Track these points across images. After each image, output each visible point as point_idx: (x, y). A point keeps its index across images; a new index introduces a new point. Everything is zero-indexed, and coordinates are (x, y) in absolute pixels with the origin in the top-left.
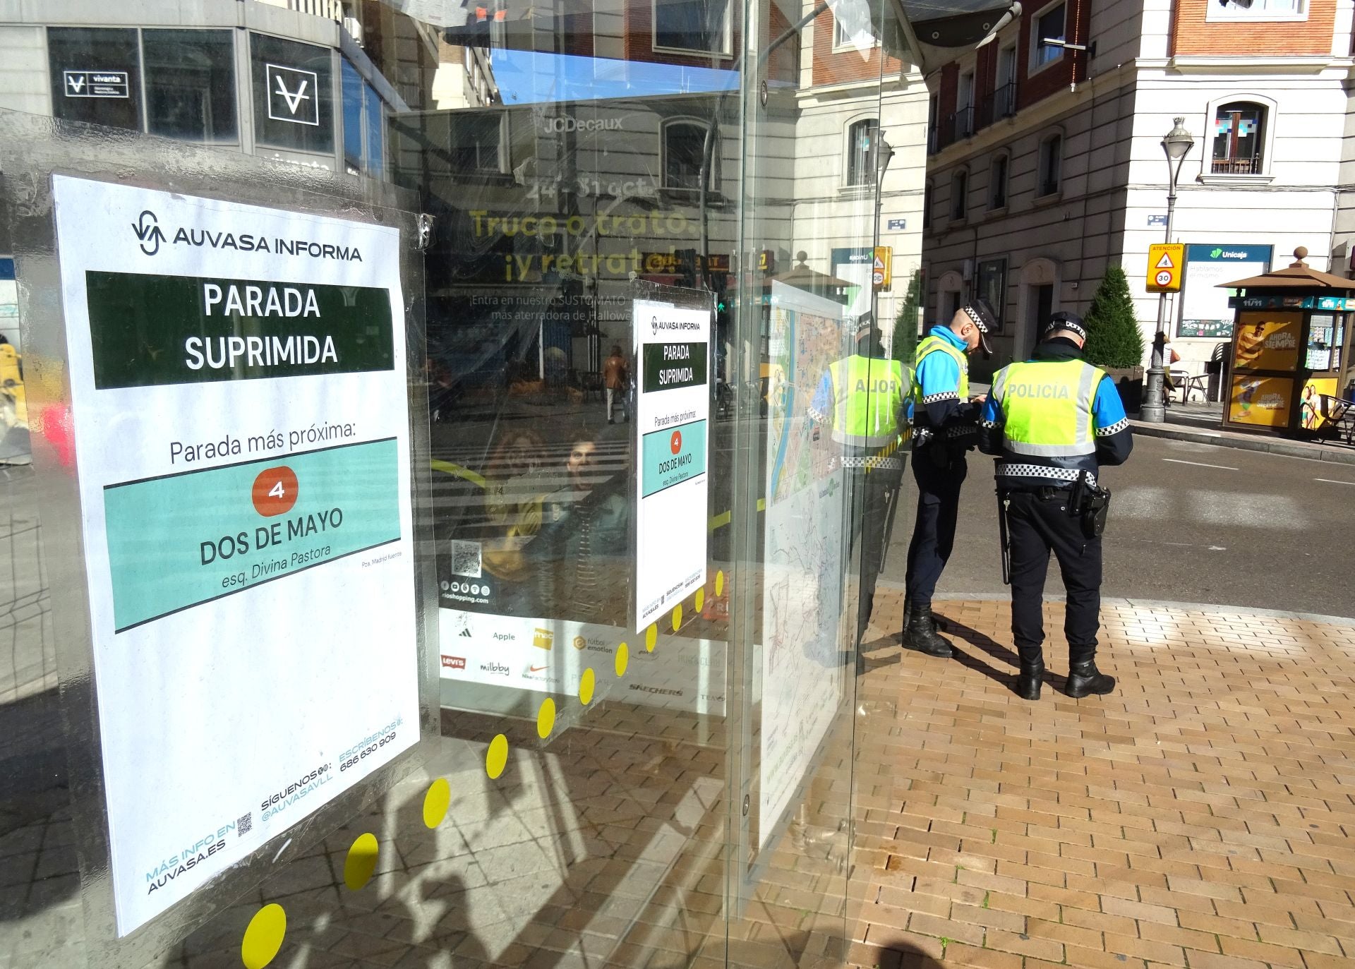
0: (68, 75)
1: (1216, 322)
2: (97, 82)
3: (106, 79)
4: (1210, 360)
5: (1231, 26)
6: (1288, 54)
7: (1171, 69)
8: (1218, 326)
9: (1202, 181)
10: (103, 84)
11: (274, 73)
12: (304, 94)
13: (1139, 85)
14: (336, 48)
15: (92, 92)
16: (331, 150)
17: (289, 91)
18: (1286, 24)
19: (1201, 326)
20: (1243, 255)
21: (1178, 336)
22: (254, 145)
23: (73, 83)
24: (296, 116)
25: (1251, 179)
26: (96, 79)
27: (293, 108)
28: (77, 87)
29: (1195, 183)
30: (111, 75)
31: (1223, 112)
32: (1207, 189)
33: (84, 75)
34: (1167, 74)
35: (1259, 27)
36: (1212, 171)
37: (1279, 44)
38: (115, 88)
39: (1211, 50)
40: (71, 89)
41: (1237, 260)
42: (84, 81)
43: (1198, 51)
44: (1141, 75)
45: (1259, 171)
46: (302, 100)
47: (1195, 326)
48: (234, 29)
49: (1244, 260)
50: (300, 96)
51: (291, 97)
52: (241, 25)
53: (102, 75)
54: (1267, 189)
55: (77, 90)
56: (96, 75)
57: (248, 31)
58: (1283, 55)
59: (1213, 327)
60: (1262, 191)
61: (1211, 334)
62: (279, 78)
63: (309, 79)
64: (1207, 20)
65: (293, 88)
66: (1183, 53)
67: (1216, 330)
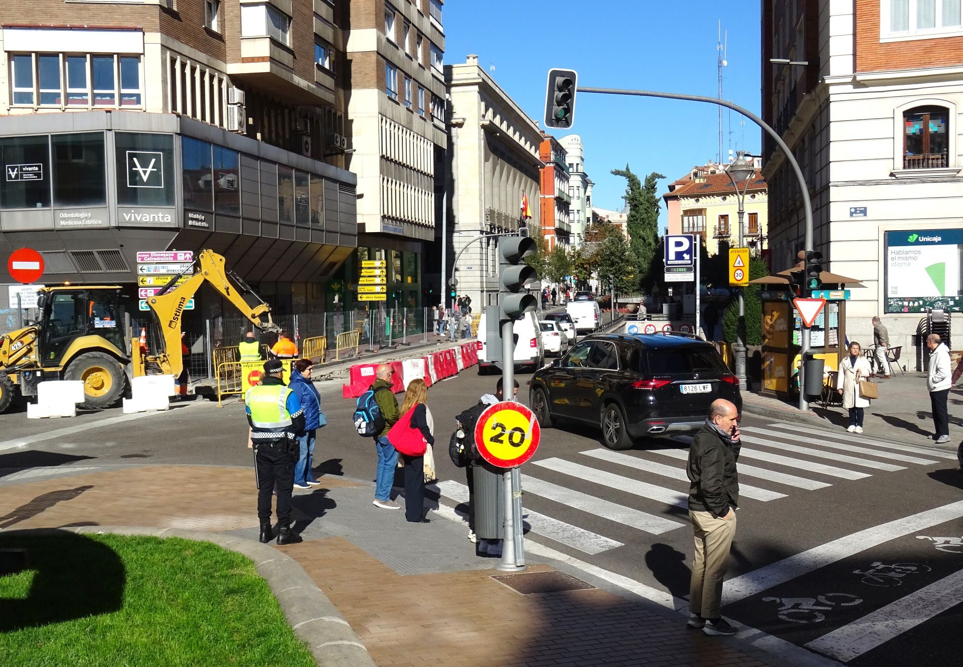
0: (8, 167)
1: (919, 299)
2: (25, 171)
3: (30, 169)
4: (915, 334)
5: (903, 45)
6: (956, 64)
7: (857, 84)
8: (921, 302)
9: (894, 176)
10: (28, 172)
11: (132, 156)
12: (153, 168)
13: (832, 98)
14: (176, 133)
15: (22, 178)
16: (173, 204)
17: (142, 167)
18: (952, 39)
19: (906, 303)
20: (937, 239)
21: (885, 313)
22: (117, 206)
23: (11, 173)
24: (147, 183)
25: (940, 172)
26: (24, 169)
27: (145, 178)
28: (13, 175)
29: (890, 178)
30: (33, 166)
31: (910, 115)
32: (901, 183)
33: (17, 167)
34: (854, 88)
35: (928, 44)
36: (904, 168)
37: (948, 56)
38: (35, 174)
39: (887, 66)
40: (10, 176)
41: (933, 243)
42: (17, 171)
43: (877, 67)
44: (832, 90)
45: (947, 166)
46: (151, 172)
47: (900, 303)
48: (105, 131)
49: (939, 243)
50: (150, 169)
51: (143, 171)
52: (109, 128)
53: (28, 167)
54: (954, 179)
55: (13, 177)
56: (24, 167)
57: (113, 131)
58: (952, 64)
59: (916, 304)
60: (951, 181)
61: (916, 310)
62: (135, 159)
63: (157, 157)
64: (881, 41)
65: (145, 165)
66: (863, 71)
67: (920, 306)
